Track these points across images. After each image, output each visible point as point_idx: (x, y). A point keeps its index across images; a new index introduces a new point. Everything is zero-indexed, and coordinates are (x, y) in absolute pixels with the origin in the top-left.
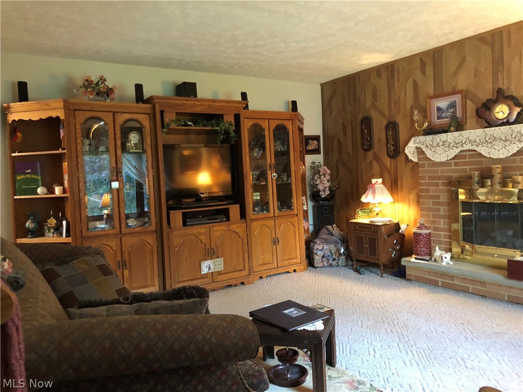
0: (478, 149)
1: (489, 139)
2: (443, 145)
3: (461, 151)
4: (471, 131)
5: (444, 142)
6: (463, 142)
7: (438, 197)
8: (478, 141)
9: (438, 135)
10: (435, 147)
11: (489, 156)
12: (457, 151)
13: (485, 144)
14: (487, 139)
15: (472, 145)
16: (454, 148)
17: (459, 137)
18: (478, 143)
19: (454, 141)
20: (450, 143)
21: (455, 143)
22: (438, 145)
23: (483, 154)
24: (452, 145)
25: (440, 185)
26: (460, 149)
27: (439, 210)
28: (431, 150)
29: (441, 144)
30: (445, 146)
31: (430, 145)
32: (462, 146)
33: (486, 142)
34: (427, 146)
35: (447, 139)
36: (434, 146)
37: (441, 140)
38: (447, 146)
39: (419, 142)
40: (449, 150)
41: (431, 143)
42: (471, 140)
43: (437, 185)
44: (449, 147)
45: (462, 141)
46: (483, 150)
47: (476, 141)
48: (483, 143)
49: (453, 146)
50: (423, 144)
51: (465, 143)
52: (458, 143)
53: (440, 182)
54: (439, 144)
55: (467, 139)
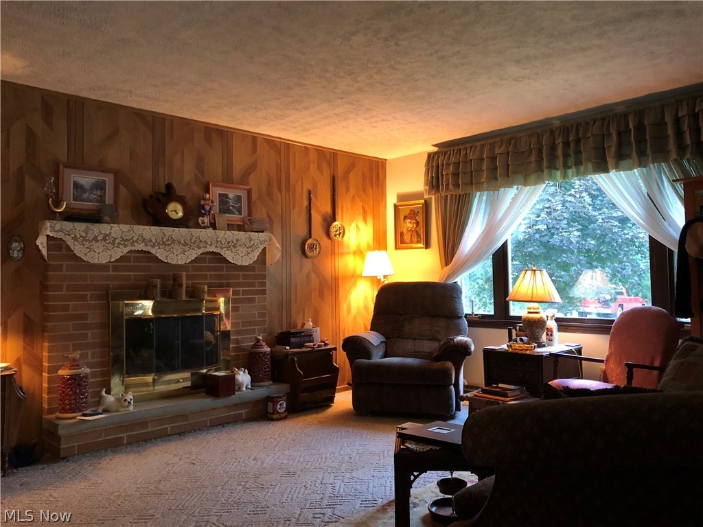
0: (153, 251)
1: (167, 240)
2: (104, 239)
3: (131, 251)
4: (145, 227)
5: (105, 235)
6: (135, 239)
7: (84, 317)
8: (154, 241)
9: (96, 224)
10: (90, 242)
11: (166, 261)
12: (126, 250)
13: (162, 245)
14: (165, 240)
15: (146, 245)
16: (120, 246)
17: (128, 232)
18: (154, 244)
19: (121, 237)
20: (115, 239)
21: (123, 239)
22: (95, 239)
23: (159, 257)
24: (117, 241)
25: (88, 299)
26: (129, 248)
27: (85, 337)
28: (84, 245)
29: (99, 238)
30: (108, 242)
31: (81, 236)
32: (133, 245)
33: (164, 243)
34: (75, 239)
35: (110, 233)
36: (88, 240)
37: (100, 232)
38: (110, 243)
39: (61, 230)
40: (113, 248)
41: (84, 235)
42: (144, 239)
43: (84, 298)
44: (113, 243)
45: (132, 238)
46: (160, 253)
47: (151, 241)
48: (160, 243)
49: (119, 243)
50: (69, 235)
51: (137, 241)
52: (127, 240)
53: (89, 293)
54: (97, 237)
55: (139, 236)
